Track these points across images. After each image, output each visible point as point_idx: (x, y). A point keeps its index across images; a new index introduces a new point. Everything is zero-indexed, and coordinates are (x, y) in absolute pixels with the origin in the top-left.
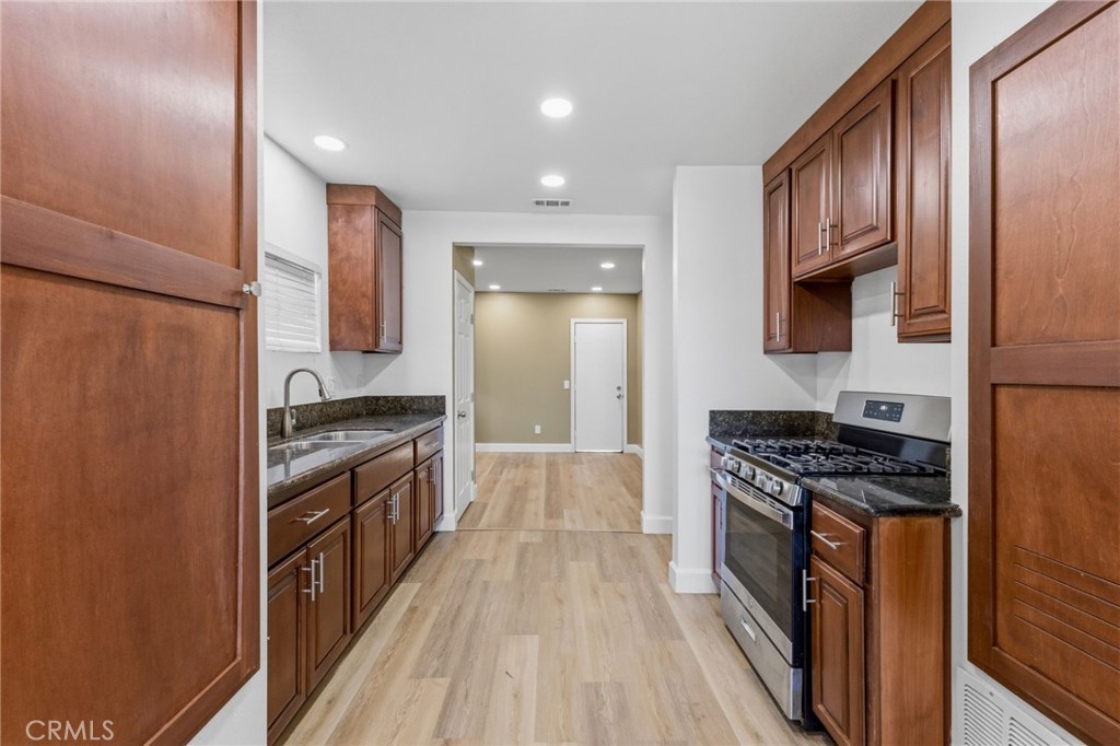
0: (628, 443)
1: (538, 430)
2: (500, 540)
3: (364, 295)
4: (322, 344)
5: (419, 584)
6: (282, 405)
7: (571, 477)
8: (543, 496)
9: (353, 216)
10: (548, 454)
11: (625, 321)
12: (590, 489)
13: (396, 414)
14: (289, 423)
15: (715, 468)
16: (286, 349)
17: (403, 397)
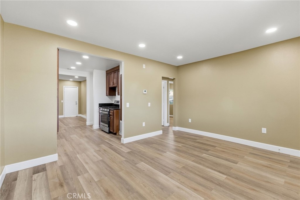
0: (79, 114)
11: (78, 87)
15: (99, 110)
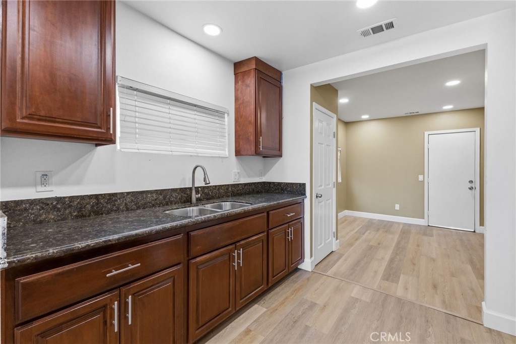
1: (397, 207)
2: (337, 289)
3: (250, 122)
4: (229, 151)
5: (265, 310)
6: (191, 186)
7: (418, 246)
8: (388, 257)
9: (245, 77)
10: (405, 224)
12: (433, 260)
13: (279, 193)
14: (194, 197)
16: (200, 155)
17: (282, 183)
